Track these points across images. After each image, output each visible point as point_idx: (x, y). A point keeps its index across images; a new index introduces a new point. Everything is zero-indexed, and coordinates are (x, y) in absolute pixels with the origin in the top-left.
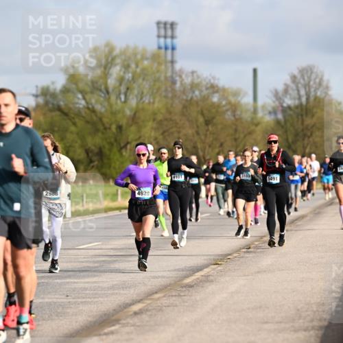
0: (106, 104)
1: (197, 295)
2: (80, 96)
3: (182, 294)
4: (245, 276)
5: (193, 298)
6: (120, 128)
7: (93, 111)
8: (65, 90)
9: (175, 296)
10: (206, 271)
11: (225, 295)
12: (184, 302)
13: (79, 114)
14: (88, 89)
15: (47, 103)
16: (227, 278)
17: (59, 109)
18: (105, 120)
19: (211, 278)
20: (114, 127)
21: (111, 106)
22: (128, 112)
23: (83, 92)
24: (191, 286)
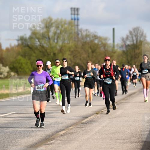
0: (48, 44)
1: (89, 127)
2: (37, 40)
3: (82, 127)
4: (109, 119)
5: (87, 128)
6: (54, 54)
7: (43, 47)
8: (31, 38)
9: (79, 128)
10: (92, 117)
11: (101, 127)
12: (82, 130)
13: (36, 48)
14: (41, 37)
15: (22, 43)
16: (102, 120)
17: (28, 46)
18: (48, 51)
19: (94, 120)
20: (52, 54)
21: (51, 44)
22: (58, 47)
23: (39, 39)
24: (86, 123)
